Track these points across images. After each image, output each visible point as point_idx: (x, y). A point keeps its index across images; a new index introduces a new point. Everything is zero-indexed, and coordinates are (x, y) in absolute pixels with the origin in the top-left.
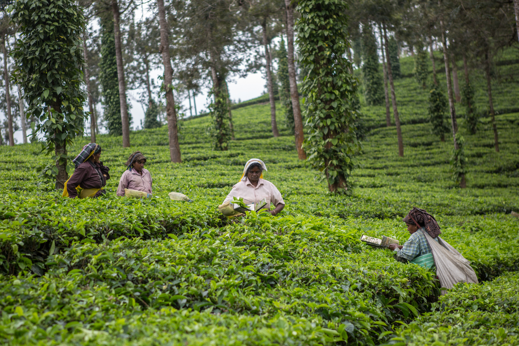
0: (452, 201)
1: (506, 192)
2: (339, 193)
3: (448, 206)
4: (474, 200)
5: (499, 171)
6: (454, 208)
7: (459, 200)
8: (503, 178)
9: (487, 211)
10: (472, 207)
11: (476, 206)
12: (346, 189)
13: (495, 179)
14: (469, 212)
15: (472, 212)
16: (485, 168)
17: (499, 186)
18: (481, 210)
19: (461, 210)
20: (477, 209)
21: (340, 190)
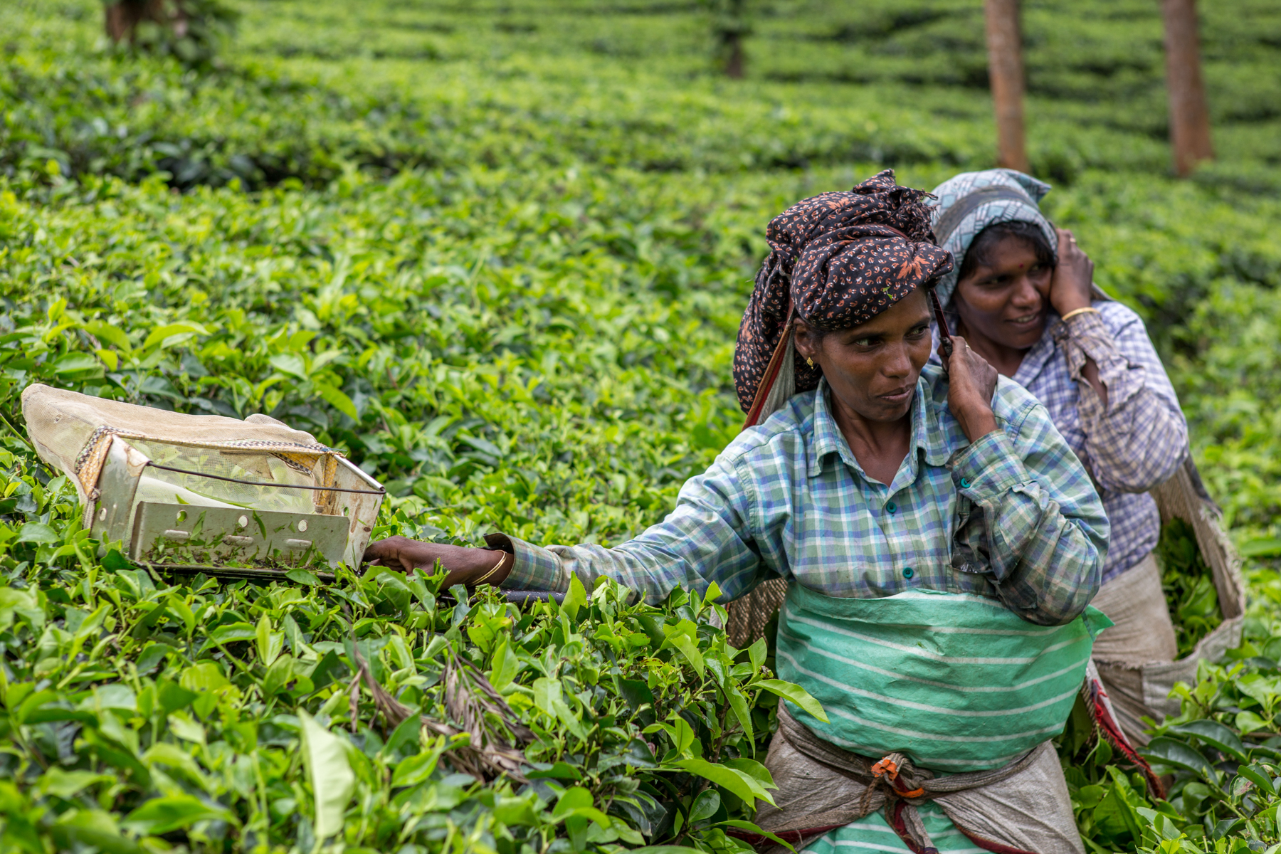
0: (686, 114)
1: (867, 95)
2: (147, 47)
3: (663, 131)
4: (767, 116)
5: (843, 35)
6: (690, 140)
7: (711, 113)
8: (853, 57)
9: (813, 157)
10: (759, 140)
11: (773, 134)
12: (181, 28)
13: (832, 58)
14: (747, 159)
15: (758, 157)
16: (802, 27)
17: (845, 78)
18: (791, 151)
19: (715, 148)
20: (777, 148)
21: (148, 32)
